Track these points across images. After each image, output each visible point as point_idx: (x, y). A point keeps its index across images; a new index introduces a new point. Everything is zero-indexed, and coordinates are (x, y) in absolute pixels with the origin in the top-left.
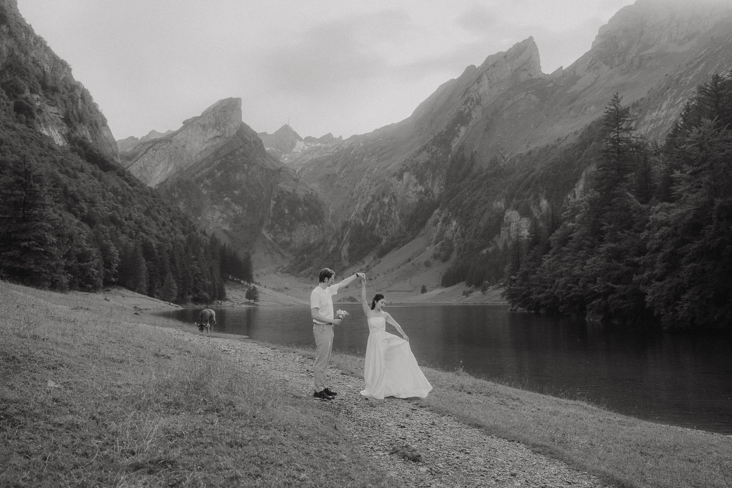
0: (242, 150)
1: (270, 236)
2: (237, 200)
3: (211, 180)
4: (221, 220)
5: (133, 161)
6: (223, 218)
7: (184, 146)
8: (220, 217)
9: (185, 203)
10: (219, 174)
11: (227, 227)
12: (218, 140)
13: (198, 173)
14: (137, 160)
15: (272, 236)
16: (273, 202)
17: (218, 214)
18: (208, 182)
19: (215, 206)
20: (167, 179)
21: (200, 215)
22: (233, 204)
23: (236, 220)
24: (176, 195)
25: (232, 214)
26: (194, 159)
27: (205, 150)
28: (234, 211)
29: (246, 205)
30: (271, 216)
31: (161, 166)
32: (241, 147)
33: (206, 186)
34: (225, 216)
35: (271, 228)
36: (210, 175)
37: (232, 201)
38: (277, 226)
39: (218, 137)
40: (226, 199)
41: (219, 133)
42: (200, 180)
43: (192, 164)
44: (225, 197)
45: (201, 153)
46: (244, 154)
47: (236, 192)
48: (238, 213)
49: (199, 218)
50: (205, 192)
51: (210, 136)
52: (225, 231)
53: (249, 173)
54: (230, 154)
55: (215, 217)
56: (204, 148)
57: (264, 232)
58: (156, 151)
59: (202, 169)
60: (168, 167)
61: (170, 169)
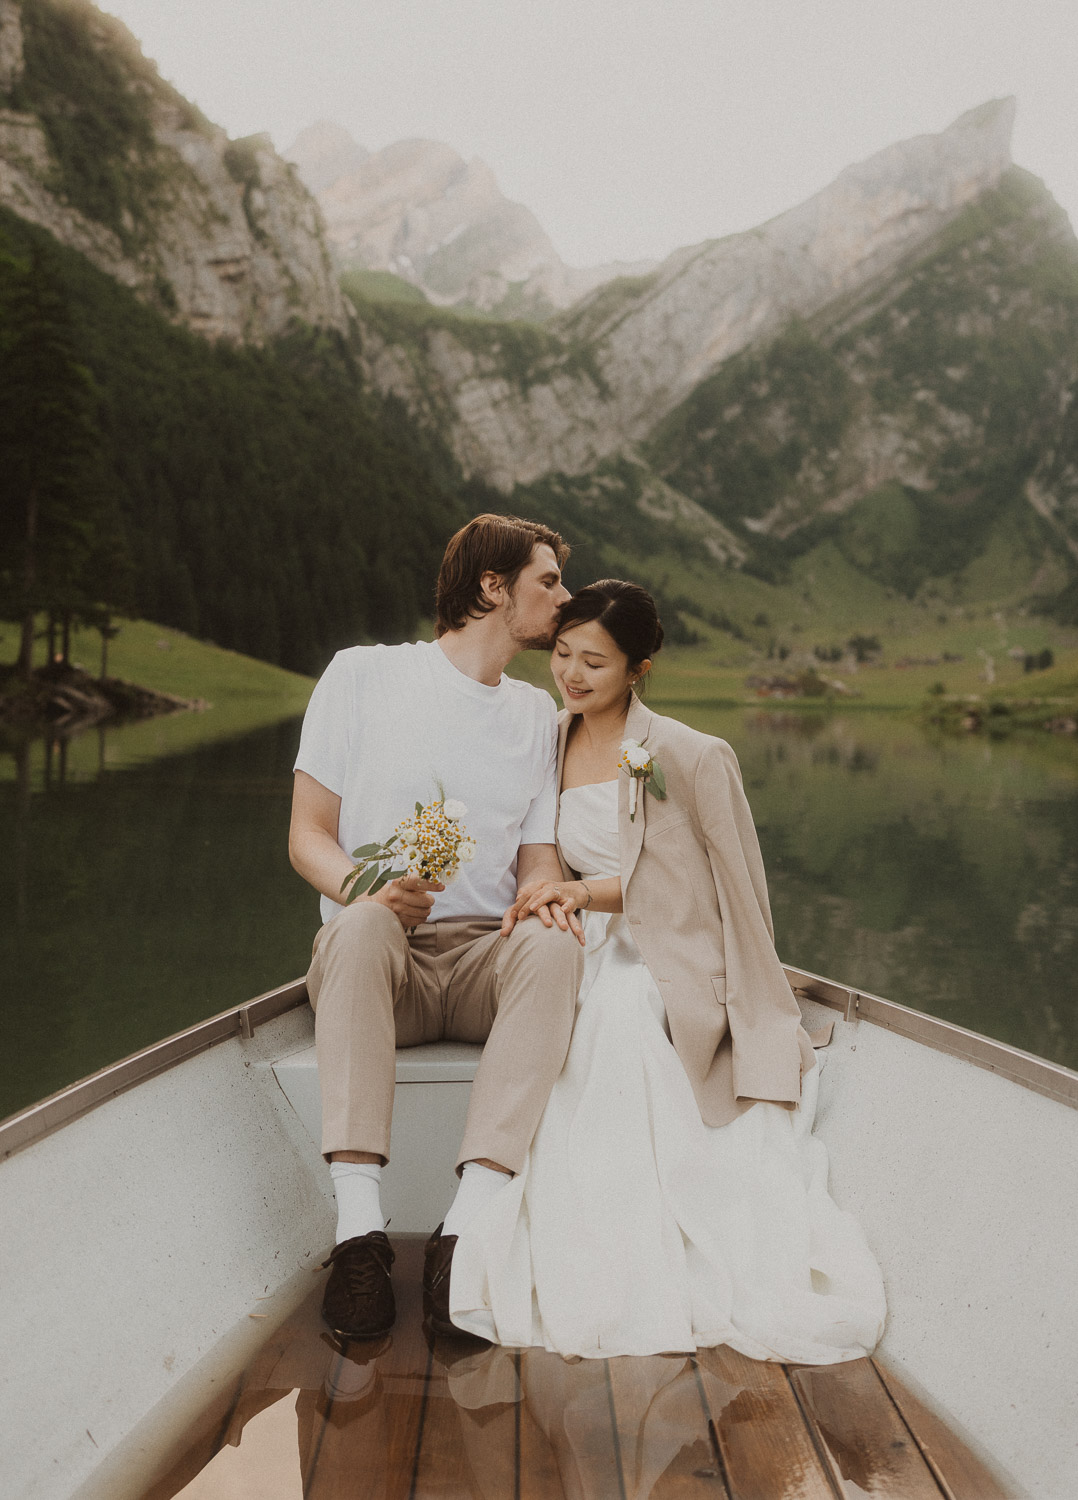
0: (984, 246)
1: (1047, 503)
2: (954, 398)
3: (877, 339)
4: (902, 459)
5: (646, 296)
6: (909, 453)
7: (805, 248)
8: (898, 451)
9: (791, 412)
10: (905, 321)
11: (918, 481)
12: (914, 222)
13: (839, 322)
14: (657, 295)
15: (1053, 502)
16: (1067, 397)
17: (893, 440)
18: (869, 346)
19: (886, 418)
20: (748, 347)
21: (835, 444)
22: (943, 410)
23: (952, 456)
24: (763, 390)
25: (937, 439)
26: (837, 284)
27: (875, 254)
28: (944, 430)
29: (986, 412)
30: (1058, 439)
31: (731, 309)
32: (981, 236)
33: (865, 361)
34: (913, 445)
35: (1052, 478)
36: (879, 325)
37: (941, 399)
38: (1070, 470)
39: (917, 211)
40: (922, 395)
41: (915, 202)
42: (845, 344)
43: (828, 299)
44: (916, 389)
45: (859, 264)
46: (989, 257)
47: (955, 373)
48: (957, 435)
49: (834, 455)
50: (858, 378)
51: (891, 209)
52: (910, 492)
53: (1005, 315)
54: (942, 259)
55: (887, 450)
56: (869, 249)
57: (1033, 491)
58: (713, 263)
59: (855, 311)
60: (750, 312)
61: (758, 316)
